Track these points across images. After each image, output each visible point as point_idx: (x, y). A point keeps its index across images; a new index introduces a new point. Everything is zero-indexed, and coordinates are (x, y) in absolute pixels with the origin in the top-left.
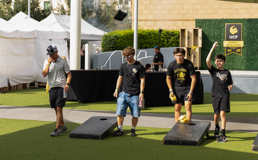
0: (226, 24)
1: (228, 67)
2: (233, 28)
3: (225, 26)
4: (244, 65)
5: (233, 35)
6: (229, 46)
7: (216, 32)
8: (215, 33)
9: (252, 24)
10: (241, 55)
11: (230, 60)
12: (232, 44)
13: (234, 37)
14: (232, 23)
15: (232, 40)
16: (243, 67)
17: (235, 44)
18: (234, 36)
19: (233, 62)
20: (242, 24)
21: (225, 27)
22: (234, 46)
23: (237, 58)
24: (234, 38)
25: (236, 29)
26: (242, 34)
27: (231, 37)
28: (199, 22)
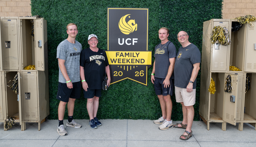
0: (108, 9)
1: (115, 112)
2: (127, 20)
3: (106, 14)
4: (153, 108)
5: (126, 37)
6: (117, 63)
7: (83, 29)
8: (83, 31)
9: (171, 11)
10: (146, 85)
11: (119, 97)
12: (124, 58)
13: (129, 42)
14: (124, 6)
15: (125, 48)
16: (151, 113)
17: (132, 58)
18: (130, 39)
19: (127, 101)
20: (147, 9)
21: (106, 17)
22: (128, 64)
23: (135, 92)
24: (130, 44)
25: (133, 21)
26: (149, 35)
27: (121, 42)
28: (41, 2)
